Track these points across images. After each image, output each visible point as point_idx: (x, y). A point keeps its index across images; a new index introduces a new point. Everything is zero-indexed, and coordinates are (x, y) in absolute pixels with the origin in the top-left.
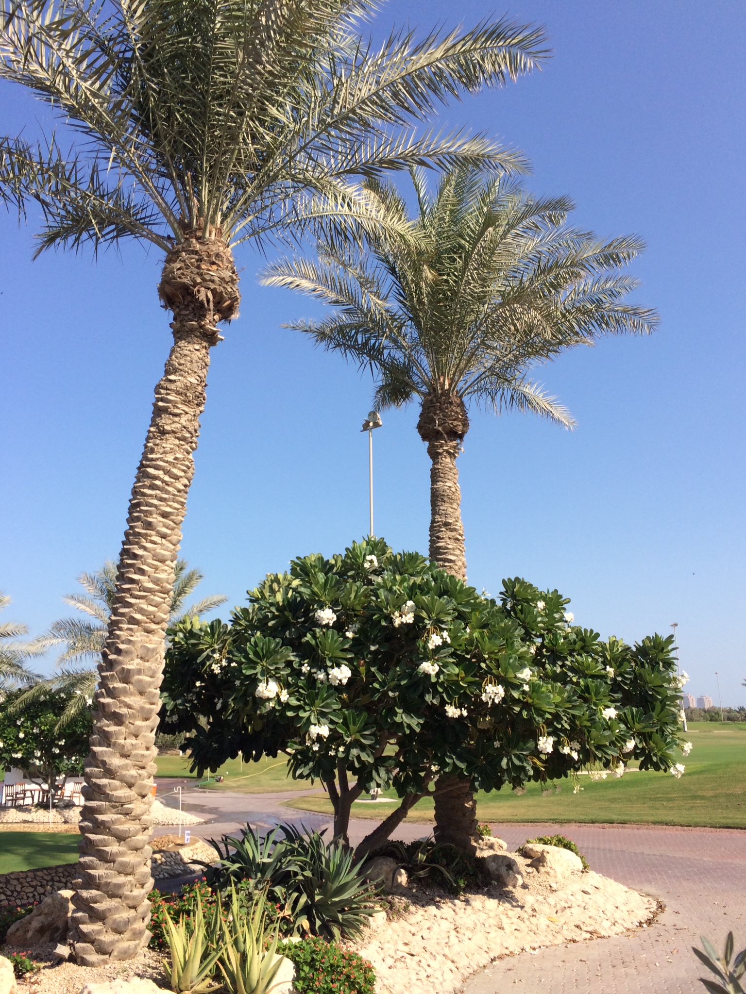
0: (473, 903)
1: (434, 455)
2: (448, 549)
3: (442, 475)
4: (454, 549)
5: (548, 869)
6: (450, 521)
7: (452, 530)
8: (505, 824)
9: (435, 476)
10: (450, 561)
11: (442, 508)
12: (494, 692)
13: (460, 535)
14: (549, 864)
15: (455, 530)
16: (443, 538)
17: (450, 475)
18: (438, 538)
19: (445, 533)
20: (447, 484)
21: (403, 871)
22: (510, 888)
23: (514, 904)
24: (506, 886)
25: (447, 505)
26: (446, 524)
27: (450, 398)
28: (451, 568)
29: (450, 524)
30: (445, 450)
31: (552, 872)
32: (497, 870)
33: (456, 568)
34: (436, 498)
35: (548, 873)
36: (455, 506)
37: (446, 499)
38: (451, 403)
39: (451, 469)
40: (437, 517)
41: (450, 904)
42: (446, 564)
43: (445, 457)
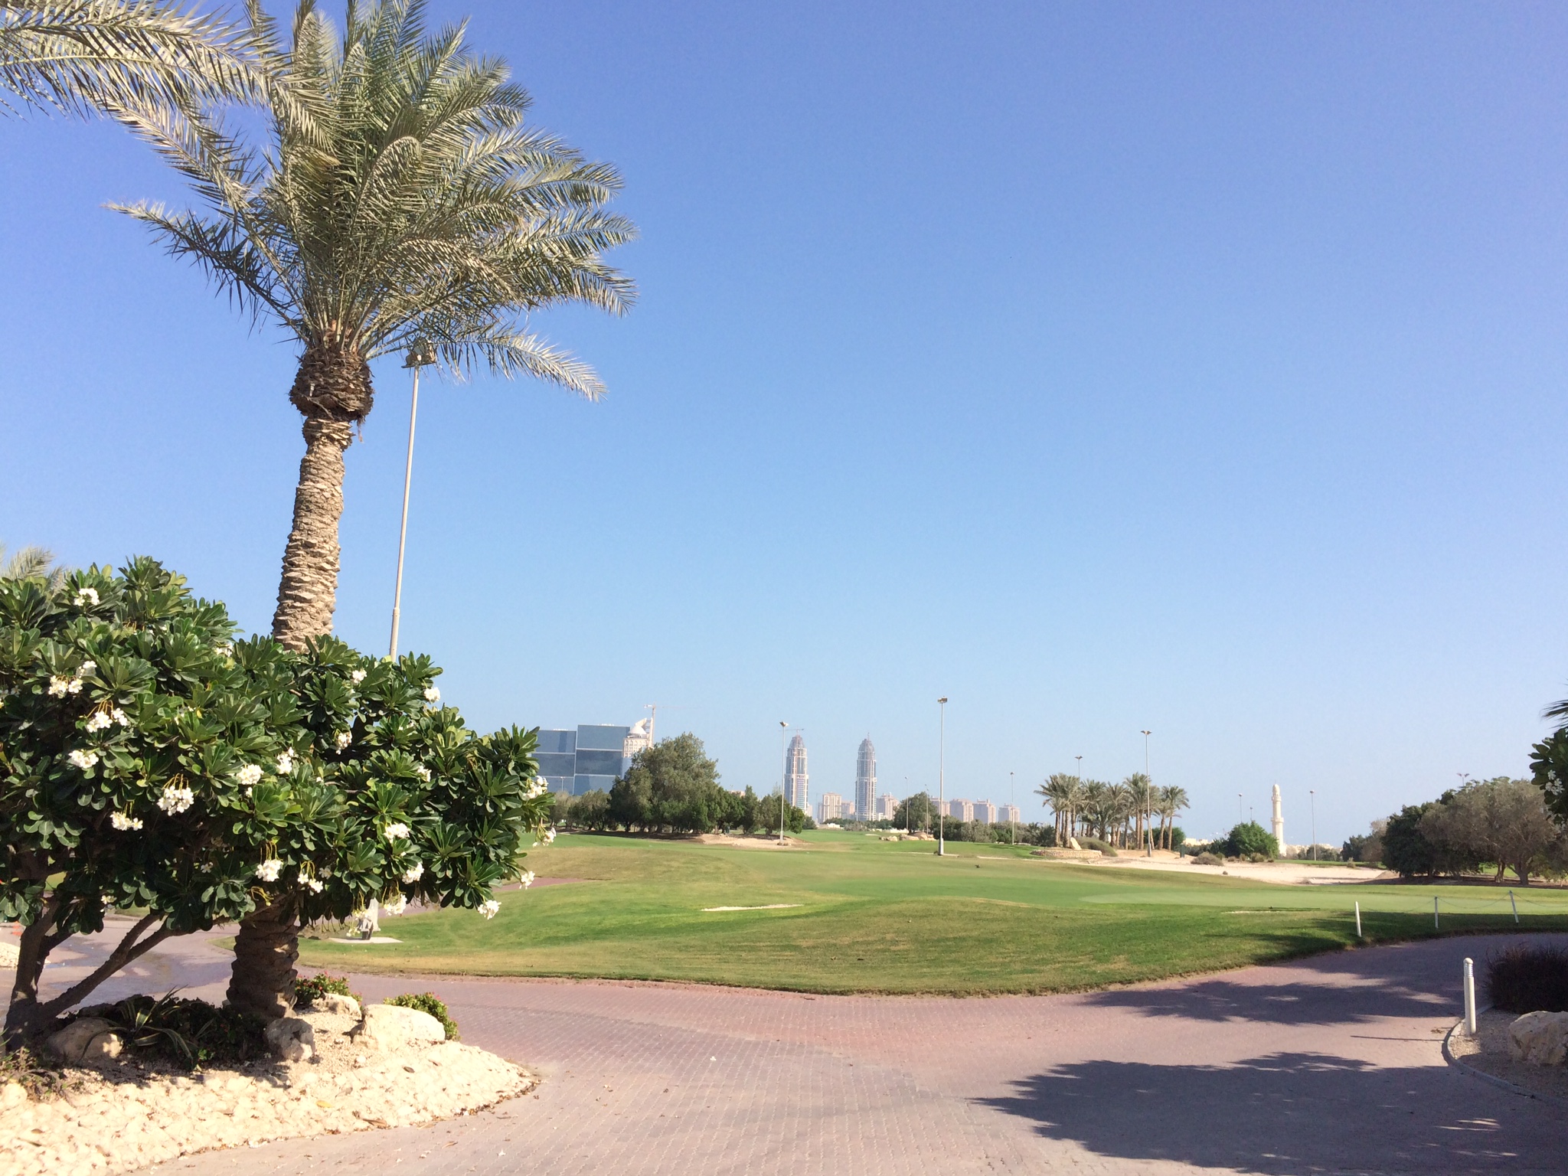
0: (208, 1082)
1: (310, 436)
2: (302, 581)
3: (314, 471)
4: (313, 584)
5: (365, 1038)
6: (313, 541)
7: (315, 555)
8: (503, 979)
9: (306, 470)
10: (303, 600)
11: (305, 520)
12: (177, 798)
13: (328, 562)
14: (368, 1032)
15: (320, 555)
16: (298, 566)
17: (327, 472)
18: (292, 564)
19: (303, 559)
20: (319, 486)
21: (114, 1037)
22: (289, 1062)
23: (279, 1082)
24: (283, 1059)
25: (314, 516)
26: (307, 545)
27: (339, 356)
28: (303, 610)
29: (313, 545)
30: (324, 434)
31: (371, 1042)
32: (277, 1038)
33: (313, 610)
34: (301, 504)
35: (365, 1044)
36: (327, 519)
37: (312, 507)
38: (341, 364)
39: (329, 463)
40: (297, 533)
41: (167, 1082)
42: (298, 604)
43: (324, 444)
